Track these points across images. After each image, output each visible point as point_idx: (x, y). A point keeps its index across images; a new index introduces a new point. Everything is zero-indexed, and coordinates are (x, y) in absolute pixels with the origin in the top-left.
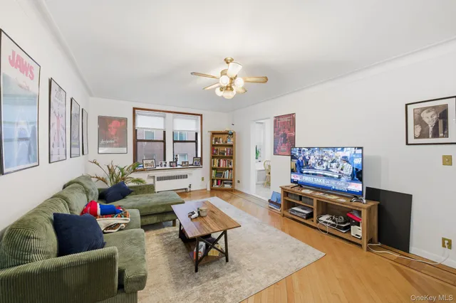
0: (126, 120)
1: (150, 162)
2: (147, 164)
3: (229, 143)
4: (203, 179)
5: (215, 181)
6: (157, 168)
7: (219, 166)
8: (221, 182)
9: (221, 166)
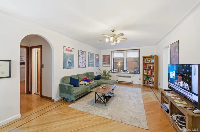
0: (109, 55)
1: (116, 70)
2: (115, 71)
3: (152, 62)
4: (140, 79)
5: (146, 82)
6: (119, 72)
7: (148, 74)
8: (149, 82)
9: (149, 74)
